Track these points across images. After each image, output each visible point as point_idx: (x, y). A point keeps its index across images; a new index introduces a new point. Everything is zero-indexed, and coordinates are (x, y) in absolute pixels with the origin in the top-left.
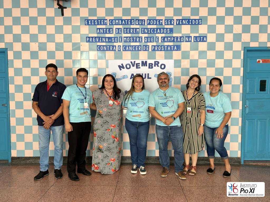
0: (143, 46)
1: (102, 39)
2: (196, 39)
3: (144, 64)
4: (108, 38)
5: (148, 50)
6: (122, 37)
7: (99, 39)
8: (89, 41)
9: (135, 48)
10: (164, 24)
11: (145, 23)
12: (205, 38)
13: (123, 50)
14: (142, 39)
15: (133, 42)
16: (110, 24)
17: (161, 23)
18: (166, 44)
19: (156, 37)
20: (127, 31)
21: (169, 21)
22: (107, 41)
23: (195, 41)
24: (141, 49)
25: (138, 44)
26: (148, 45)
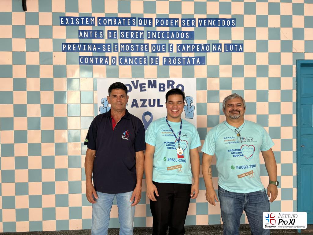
0: (150, 57)
1: (86, 47)
2: (228, 48)
3: (152, 84)
4: (97, 45)
5: (158, 64)
6: (117, 44)
7: (82, 47)
8: (66, 50)
9: (138, 61)
10: (180, 26)
11: (152, 24)
12: (241, 46)
13: (120, 64)
14: (148, 47)
15: (135, 51)
16: (98, 25)
17: (177, 23)
18: (184, 55)
19: (170, 44)
20: (125, 34)
21: (188, 21)
22: (95, 49)
23: (227, 51)
24: (147, 62)
25: (142, 54)
26: (157, 56)
